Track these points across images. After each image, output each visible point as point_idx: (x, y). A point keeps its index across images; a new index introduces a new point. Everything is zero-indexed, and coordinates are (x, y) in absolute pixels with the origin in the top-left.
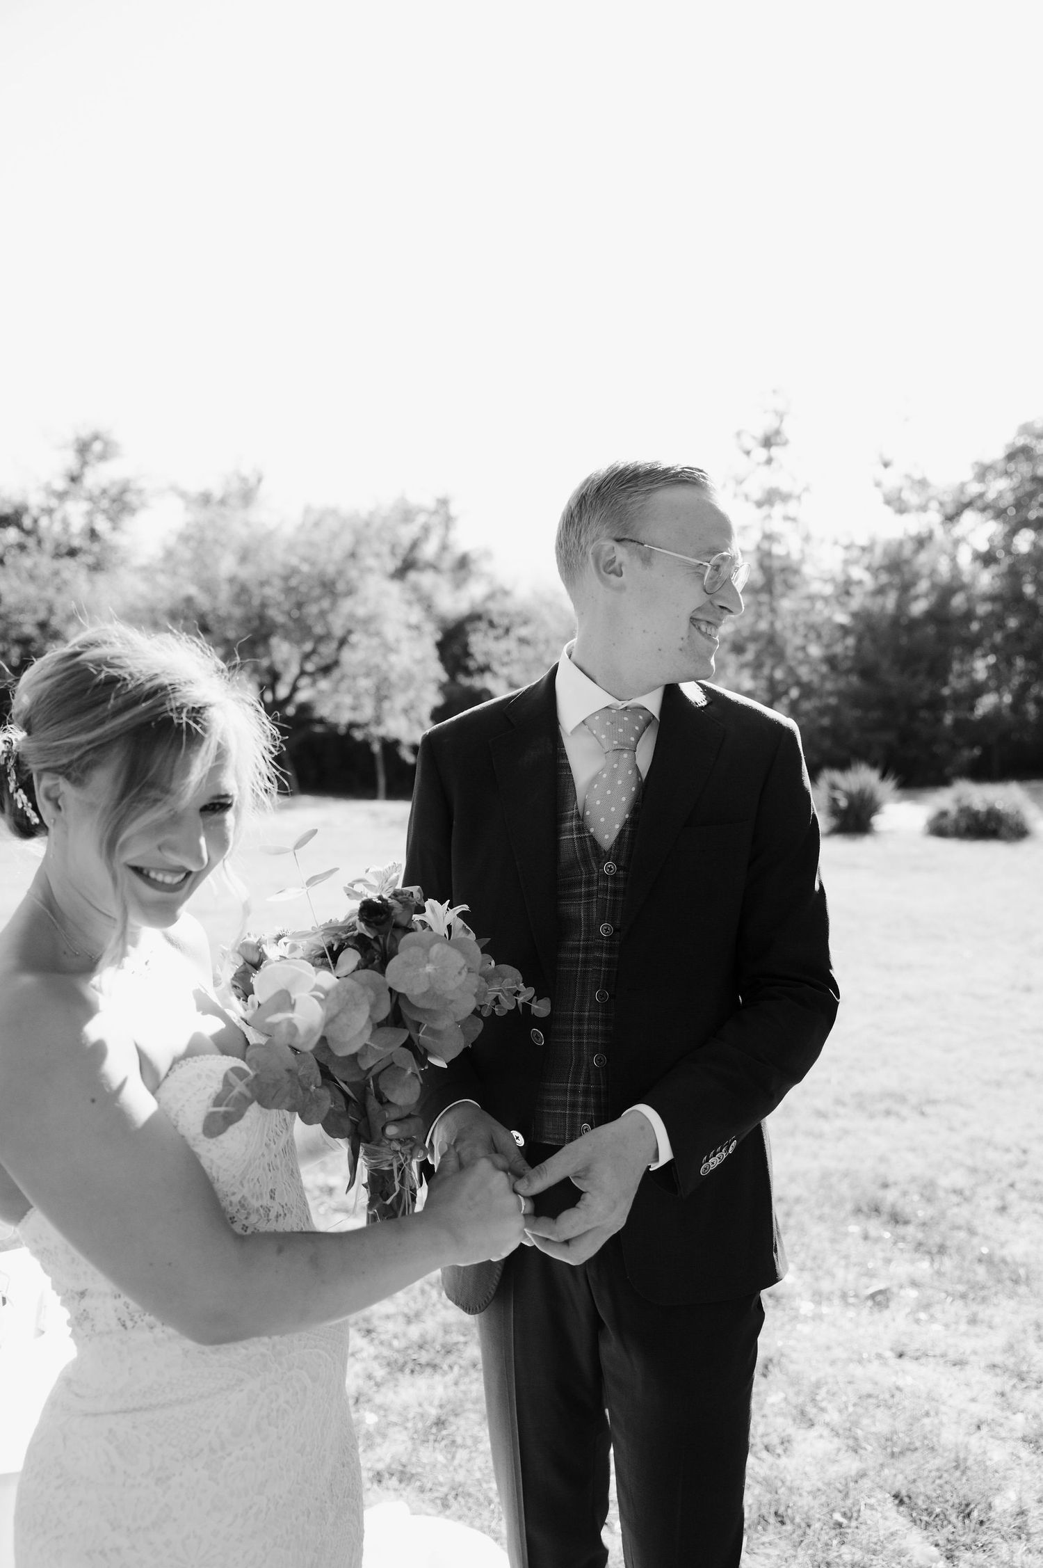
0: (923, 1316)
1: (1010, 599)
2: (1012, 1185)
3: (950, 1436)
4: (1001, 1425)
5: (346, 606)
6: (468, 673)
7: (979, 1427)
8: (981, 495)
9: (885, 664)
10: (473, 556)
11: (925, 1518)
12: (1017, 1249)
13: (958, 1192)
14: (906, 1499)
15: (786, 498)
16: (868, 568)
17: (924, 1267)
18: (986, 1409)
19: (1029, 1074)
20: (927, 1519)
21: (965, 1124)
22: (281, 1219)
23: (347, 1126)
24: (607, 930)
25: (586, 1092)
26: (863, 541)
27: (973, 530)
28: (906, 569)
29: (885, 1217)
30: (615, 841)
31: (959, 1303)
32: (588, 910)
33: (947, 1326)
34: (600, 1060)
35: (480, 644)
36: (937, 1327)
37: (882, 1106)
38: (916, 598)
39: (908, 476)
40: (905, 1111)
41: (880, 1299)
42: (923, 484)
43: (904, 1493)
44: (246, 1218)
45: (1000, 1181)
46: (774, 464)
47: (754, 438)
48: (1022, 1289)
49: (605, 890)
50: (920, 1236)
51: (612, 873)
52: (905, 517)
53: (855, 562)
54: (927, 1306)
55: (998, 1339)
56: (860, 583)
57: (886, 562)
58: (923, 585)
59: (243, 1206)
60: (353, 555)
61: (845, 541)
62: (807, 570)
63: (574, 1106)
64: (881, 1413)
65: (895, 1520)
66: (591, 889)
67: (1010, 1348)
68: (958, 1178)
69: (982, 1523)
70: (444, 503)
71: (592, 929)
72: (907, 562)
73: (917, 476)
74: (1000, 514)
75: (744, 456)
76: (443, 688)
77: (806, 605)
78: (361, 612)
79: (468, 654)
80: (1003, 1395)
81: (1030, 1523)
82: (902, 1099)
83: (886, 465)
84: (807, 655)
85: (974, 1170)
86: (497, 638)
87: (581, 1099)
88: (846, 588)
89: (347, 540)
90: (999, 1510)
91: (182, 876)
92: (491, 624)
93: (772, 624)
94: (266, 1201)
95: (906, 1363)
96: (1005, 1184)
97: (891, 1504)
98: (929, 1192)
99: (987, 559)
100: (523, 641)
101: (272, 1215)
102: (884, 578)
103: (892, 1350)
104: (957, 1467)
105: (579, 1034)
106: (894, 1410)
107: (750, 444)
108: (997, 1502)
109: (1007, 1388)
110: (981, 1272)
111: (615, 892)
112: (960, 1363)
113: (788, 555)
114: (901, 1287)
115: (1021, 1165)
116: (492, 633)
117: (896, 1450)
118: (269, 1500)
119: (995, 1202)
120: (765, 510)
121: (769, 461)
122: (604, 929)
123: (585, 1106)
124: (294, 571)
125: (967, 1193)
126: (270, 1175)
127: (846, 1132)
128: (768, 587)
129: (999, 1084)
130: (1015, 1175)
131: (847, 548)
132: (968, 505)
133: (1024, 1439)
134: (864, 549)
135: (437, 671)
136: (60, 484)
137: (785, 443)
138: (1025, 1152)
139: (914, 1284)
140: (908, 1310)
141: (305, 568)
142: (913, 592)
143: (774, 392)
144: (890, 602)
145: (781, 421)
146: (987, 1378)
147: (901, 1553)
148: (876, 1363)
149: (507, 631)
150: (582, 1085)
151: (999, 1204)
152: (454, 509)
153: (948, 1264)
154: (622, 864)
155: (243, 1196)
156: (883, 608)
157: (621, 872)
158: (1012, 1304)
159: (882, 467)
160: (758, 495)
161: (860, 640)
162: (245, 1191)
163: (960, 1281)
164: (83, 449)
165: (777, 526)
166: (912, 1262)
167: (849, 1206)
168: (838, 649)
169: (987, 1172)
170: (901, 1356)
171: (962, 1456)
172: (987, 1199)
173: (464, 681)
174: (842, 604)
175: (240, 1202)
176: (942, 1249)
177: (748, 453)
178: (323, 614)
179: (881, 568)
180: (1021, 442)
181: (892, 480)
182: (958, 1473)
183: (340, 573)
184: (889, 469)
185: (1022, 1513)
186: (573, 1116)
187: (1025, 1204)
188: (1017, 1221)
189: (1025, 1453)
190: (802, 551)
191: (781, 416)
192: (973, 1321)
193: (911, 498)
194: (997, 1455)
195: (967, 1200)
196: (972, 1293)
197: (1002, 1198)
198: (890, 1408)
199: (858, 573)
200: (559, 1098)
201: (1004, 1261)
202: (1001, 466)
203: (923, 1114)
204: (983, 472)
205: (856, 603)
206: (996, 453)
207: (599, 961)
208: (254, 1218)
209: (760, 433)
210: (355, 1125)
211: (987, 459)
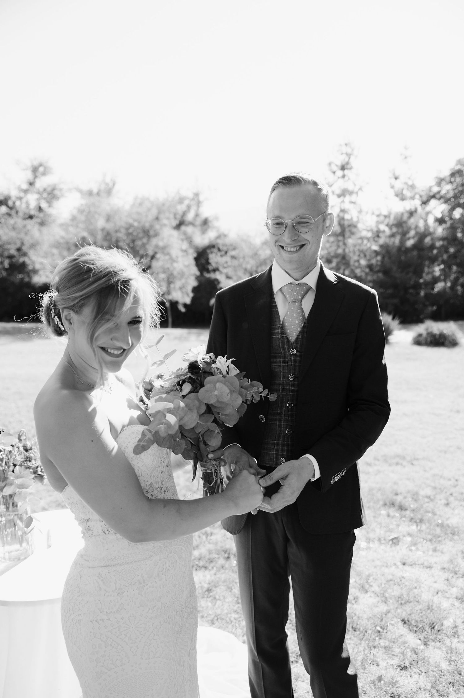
0: (413, 548)
1: (451, 239)
2: (451, 494)
3: (426, 596)
4: (447, 592)
5: (154, 241)
6: (208, 271)
7: (438, 593)
8: (439, 192)
9: (395, 268)
10: (210, 219)
11: (415, 629)
12: (454, 521)
13: (429, 497)
14: (407, 622)
15: (351, 193)
16: (387, 225)
17: (414, 528)
18: (440, 585)
19: (459, 448)
20: (416, 629)
21: (431, 469)
22: (166, 492)
23: (192, 455)
24: (292, 377)
25: (283, 445)
26: (385, 213)
27: (435, 208)
28: (404, 225)
29: (397, 507)
30: (295, 340)
31: (429, 543)
32: (283, 369)
33: (424, 552)
34: (289, 432)
35: (214, 259)
36: (419, 553)
37: (394, 461)
38: (409, 239)
39: (406, 183)
40: (405, 463)
41: (395, 541)
42: (413, 187)
43: (406, 619)
44: (153, 492)
45: (446, 493)
46: (346, 178)
47: (337, 166)
48: (456, 537)
49: (291, 360)
50: (412, 515)
51: (294, 353)
52: (404, 201)
53: (382, 222)
54: (415, 544)
55: (446, 558)
56: (384, 231)
57: (395, 222)
58: (412, 233)
59: (151, 486)
60: (157, 219)
61: (377, 213)
62: (360, 226)
63: (277, 450)
64: (395, 587)
65: (403, 630)
66: (285, 359)
67: (451, 561)
68: (429, 491)
69: (439, 631)
70: (197, 195)
71: (285, 377)
72: (405, 222)
73: (410, 183)
74: (447, 201)
75: (332, 175)
76: (197, 278)
77: (360, 241)
78: (161, 244)
79: (208, 263)
80: (448, 580)
81: (459, 631)
82: (404, 458)
83: (396, 178)
84: (360, 264)
85: (435, 488)
86: (222, 256)
87: (280, 448)
88: (377, 234)
89: (154, 212)
90: (446, 626)
91: (122, 351)
92: (219, 250)
93: (344, 250)
94: (160, 485)
95: (406, 567)
96: (448, 494)
97: (400, 624)
98: (415, 497)
99: (441, 221)
100: (233, 257)
101: (163, 491)
102: (394, 230)
103: (400, 562)
104: (429, 609)
105: (280, 420)
106: (401, 586)
107: (334, 168)
108: (445, 622)
109: (450, 578)
110: (438, 530)
111: (295, 361)
112: (430, 567)
113: (352, 219)
114: (404, 536)
115: (455, 486)
116: (219, 254)
117: (403, 602)
118: (162, 604)
119: (444, 502)
120: (342, 198)
121: (344, 176)
122: (291, 377)
123: (282, 451)
124: (131, 226)
125: (432, 497)
126: (161, 475)
127: (379, 472)
128: (342, 233)
129: (445, 452)
130: (453, 490)
131: (378, 216)
132: (434, 197)
133: (457, 598)
134: (385, 217)
135: (195, 271)
136: (25, 186)
137: (351, 168)
138: (457, 480)
139: (410, 535)
140: (407, 546)
141: (136, 224)
142: (408, 236)
143: (346, 144)
144: (397, 240)
145: (349, 158)
146: (441, 573)
147: (405, 643)
148: (394, 567)
149: (226, 253)
150: (281, 442)
151: (446, 502)
152: (201, 198)
153: (424, 527)
154: (298, 350)
155: (151, 483)
156: (394, 243)
157: (298, 353)
158: (451, 543)
159: (394, 180)
160: (338, 192)
161: (383, 258)
162: (152, 481)
163: (429, 534)
164: (35, 170)
165: (347, 206)
166: (409, 526)
167: (381, 503)
168: (374, 261)
169: (440, 489)
170: (404, 564)
171: (431, 604)
172: (441, 500)
173: (207, 275)
174: (376, 241)
175: (150, 485)
176: (421, 521)
177: (334, 173)
178: (144, 245)
179: (393, 225)
180: (457, 168)
181: (398, 185)
182: (429, 611)
183: (151, 226)
184: (398, 180)
185: (456, 627)
186: (277, 455)
187: (457, 502)
188: (453, 509)
189: (457, 604)
190: (358, 217)
191: (349, 155)
192: (435, 550)
193: (407, 193)
194: (445, 604)
195: (432, 500)
196: (434, 539)
197: (447, 500)
198: (400, 585)
199: (383, 227)
200: (273, 447)
201: (448, 525)
202: (448, 179)
203: (412, 464)
204: (440, 182)
205: (382, 241)
206: (446, 173)
207: (289, 390)
208: (155, 492)
209: (339, 163)
210: (196, 454)
211: (442, 176)
